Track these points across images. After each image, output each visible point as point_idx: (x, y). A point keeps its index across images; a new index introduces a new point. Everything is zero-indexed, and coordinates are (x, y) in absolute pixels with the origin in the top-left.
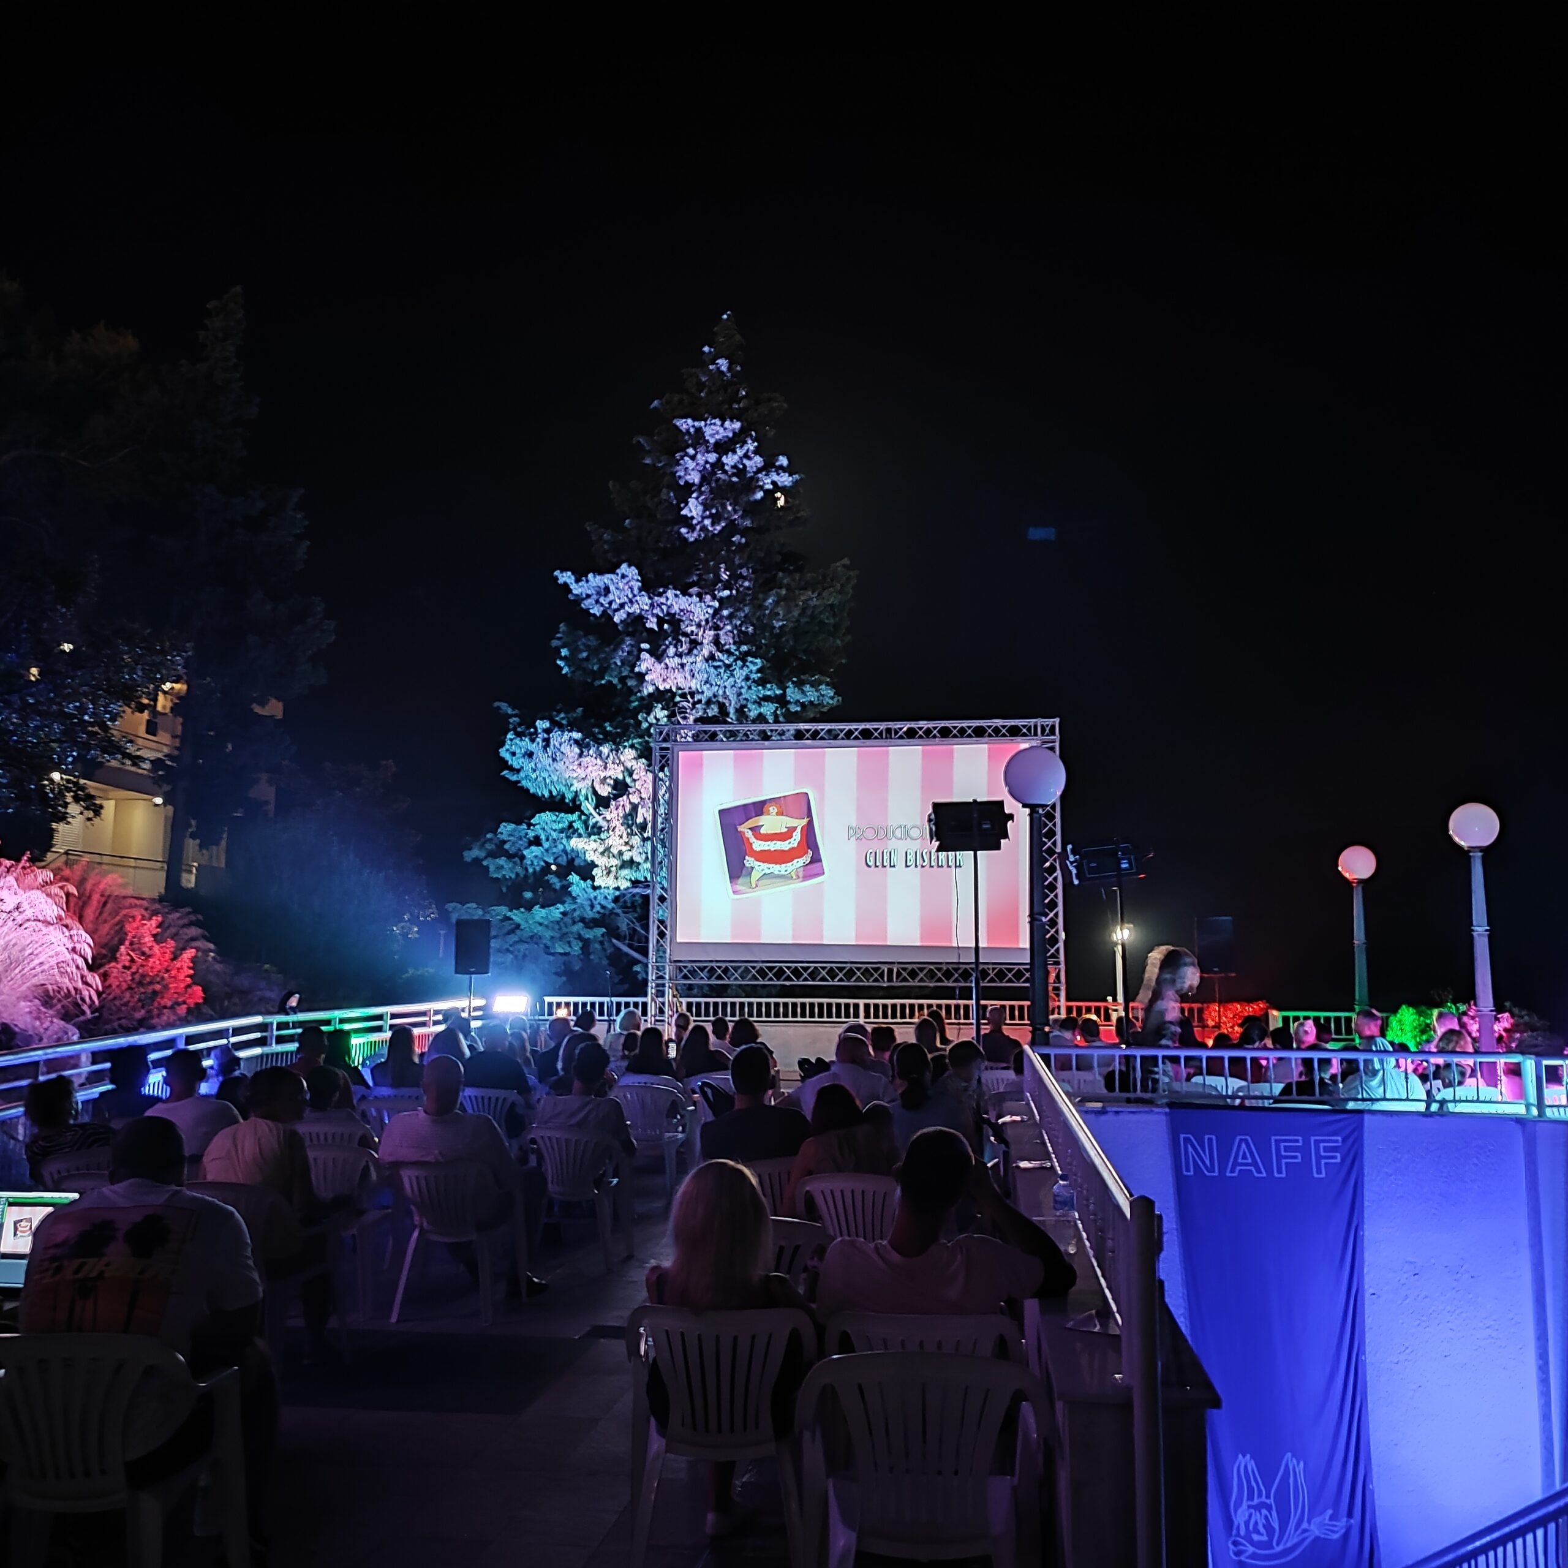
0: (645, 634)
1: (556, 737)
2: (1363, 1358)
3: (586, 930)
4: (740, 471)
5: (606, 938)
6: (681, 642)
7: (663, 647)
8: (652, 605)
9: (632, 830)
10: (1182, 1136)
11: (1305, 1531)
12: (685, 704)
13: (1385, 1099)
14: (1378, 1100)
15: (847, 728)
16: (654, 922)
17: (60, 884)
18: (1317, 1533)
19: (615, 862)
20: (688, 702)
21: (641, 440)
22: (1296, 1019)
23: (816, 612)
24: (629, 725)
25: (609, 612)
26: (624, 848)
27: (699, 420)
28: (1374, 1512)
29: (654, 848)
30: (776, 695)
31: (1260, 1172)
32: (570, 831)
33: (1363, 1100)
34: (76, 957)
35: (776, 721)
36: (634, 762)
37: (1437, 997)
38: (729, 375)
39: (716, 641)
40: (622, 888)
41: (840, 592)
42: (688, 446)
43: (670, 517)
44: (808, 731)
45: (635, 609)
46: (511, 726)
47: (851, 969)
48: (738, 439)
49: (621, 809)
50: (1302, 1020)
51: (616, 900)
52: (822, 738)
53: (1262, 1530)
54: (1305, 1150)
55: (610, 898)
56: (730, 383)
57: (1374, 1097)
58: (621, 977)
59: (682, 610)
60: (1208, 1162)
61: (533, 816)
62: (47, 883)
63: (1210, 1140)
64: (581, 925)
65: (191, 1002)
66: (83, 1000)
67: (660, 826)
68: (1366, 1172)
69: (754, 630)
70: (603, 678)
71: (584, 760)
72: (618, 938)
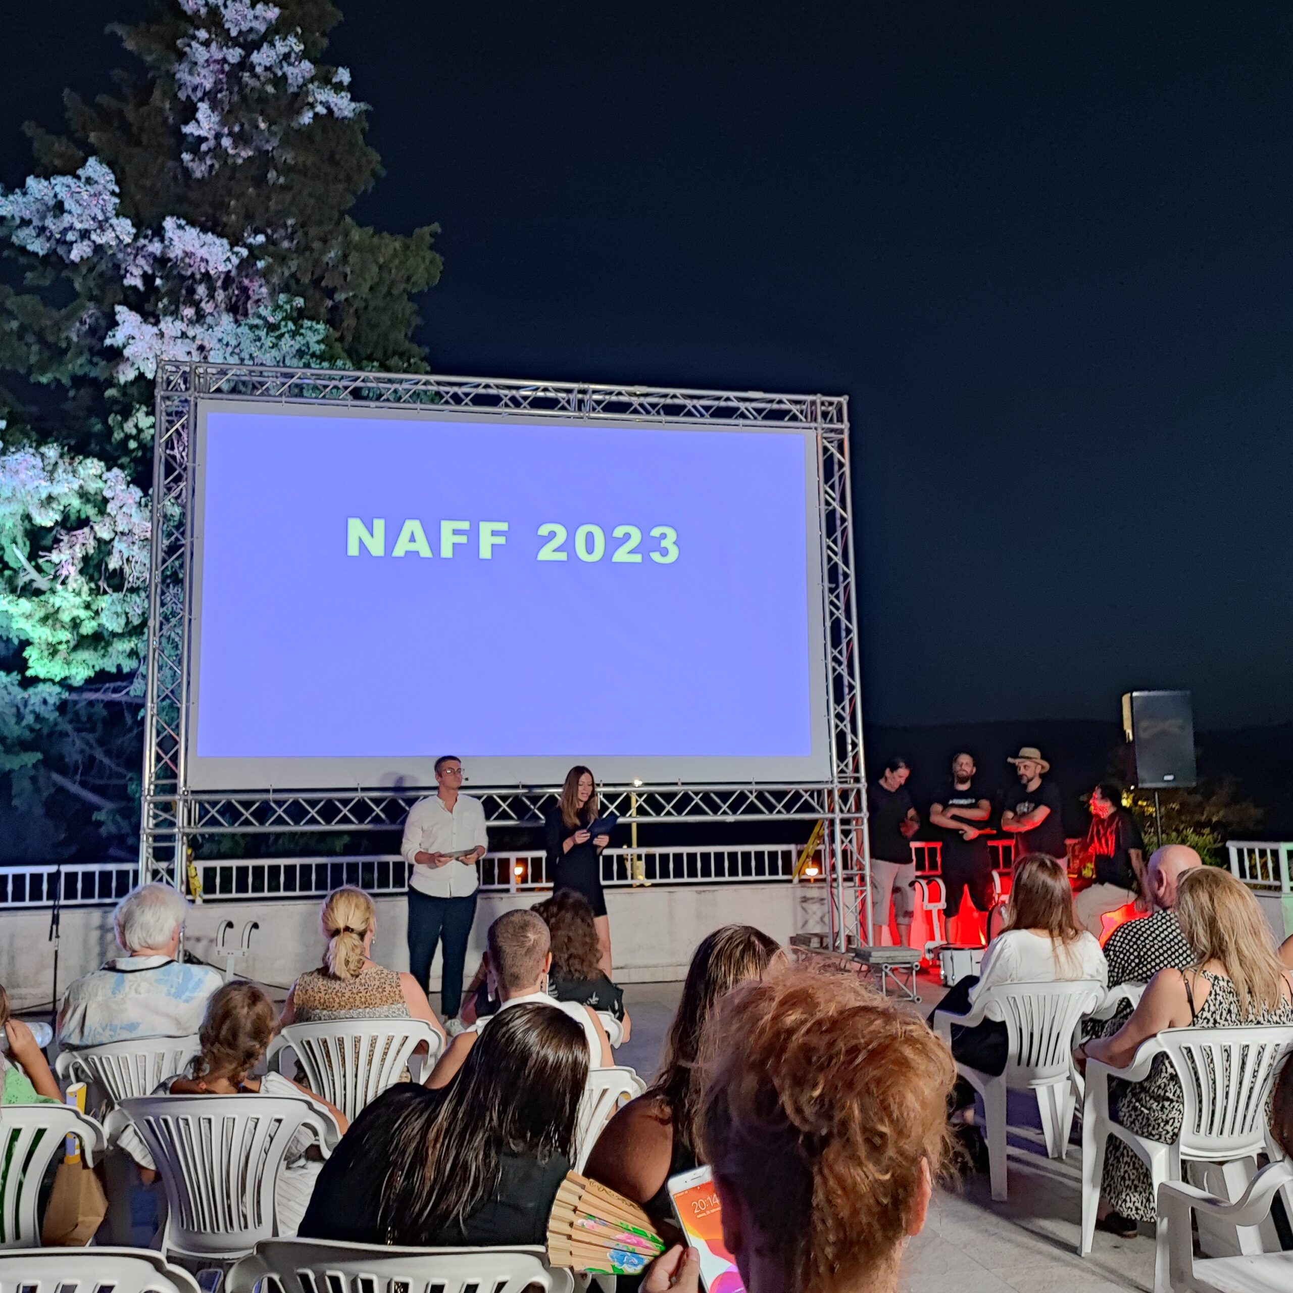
3: (7, 757)
4: (279, 81)
5: (42, 771)
19: (65, 636)
25: (62, 247)
40: (74, 684)
48: (277, 30)
49: (77, 548)
55: (52, 700)
59: (189, 254)
72: (63, 770)
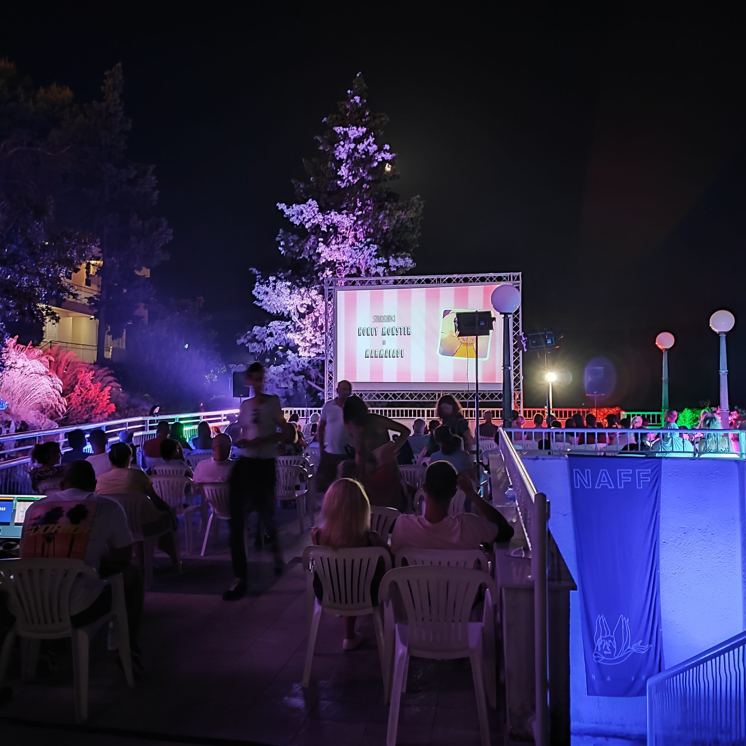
0: (321, 234)
1: (279, 284)
2: (658, 572)
3: (296, 377)
4: (366, 153)
5: (305, 380)
6: (338, 237)
7: (330, 240)
8: (324, 219)
9: (316, 329)
10: (574, 470)
11: (629, 650)
12: (341, 268)
13: (673, 452)
14: (669, 452)
15: (419, 278)
16: (327, 373)
17: (46, 356)
18: (635, 651)
19: (308, 344)
20: (342, 267)
21: (318, 138)
22: (633, 415)
23: (404, 222)
24: (313, 279)
25: (303, 223)
26: (312, 338)
27: (346, 127)
28: (662, 642)
29: (326, 337)
30: (384, 263)
31: (611, 486)
32: (287, 330)
33: (662, 452)
34: (55, 390)
35: (384, 275)
36: (316, 297)
37: (702, 404)
38: (360, 104)
39: (355, 237)
40: (312, 357)
41: (415, 212)
42: (340, 141)
43: (332, 176)
44: (400, 280)
45: (315, 221)
46: (257, 280)
47: (420, 394)
48: (365, 136)
49: (310, 319)
50: (636, 416)
51: (309, 362)
52: (406, 284)
53: (609, 649)
54: (633, 476)
55: (306, 361)
56: (361, 108)
57: (667, 451)
58: (312, 398)
59: (339, 222)
60: (587, 482)
61: (269, 323)
62: (39, 355)
63: (588, 472)
64: (293, 374)
65: (110, 411)
66: (59, 410)
67: (329, 327)
68: (662, 486)
69: (374, 230)
70: (301, 256)
71: (292, 296)
72: (311, 380)
